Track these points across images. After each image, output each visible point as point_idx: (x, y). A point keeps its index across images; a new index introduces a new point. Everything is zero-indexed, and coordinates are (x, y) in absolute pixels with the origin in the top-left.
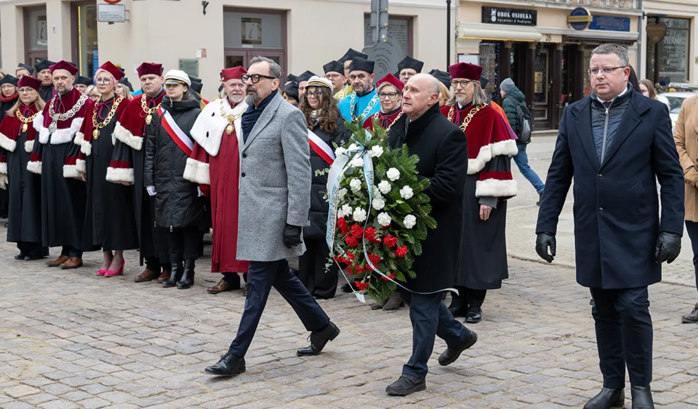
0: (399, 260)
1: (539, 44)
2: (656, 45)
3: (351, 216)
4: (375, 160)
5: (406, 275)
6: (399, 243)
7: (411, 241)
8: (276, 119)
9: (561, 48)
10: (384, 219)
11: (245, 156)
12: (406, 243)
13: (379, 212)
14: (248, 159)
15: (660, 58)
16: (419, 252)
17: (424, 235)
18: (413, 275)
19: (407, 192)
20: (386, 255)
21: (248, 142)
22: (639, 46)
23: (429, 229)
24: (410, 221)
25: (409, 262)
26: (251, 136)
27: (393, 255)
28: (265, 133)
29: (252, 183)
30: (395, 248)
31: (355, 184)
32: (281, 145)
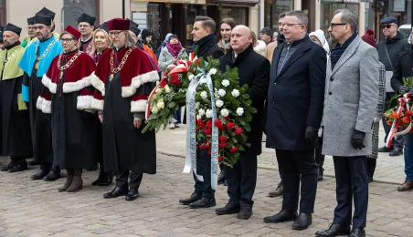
0: (238, 136)
1: (190, 5)
2: (271, 7)
3: (205, 116)
4: (212, 76)
5: (244, 146)
6: (236, 127)
7: (243, 123)
8: (357, 54)
9: (205, 8)
10: (225, 112)
11: (332, 80)
12: (240, 126)
13: (221, 108)
14: (334, 82)
15: (274, 15)
16: (249, 130)
17: (250, 118)
18: (249, 145)
19: (236, 93)
20: (230, 136)
21: (335, 70)
22: (259, 7)
23: (252, 115)
24: (240, 111)
25: (244, 137)
26: (338, 65)
27: (234, 134)
28: (348, 64)
29: (337, 99)
30: (234, 130)
31: (204, 94)
32: (358, 72)
